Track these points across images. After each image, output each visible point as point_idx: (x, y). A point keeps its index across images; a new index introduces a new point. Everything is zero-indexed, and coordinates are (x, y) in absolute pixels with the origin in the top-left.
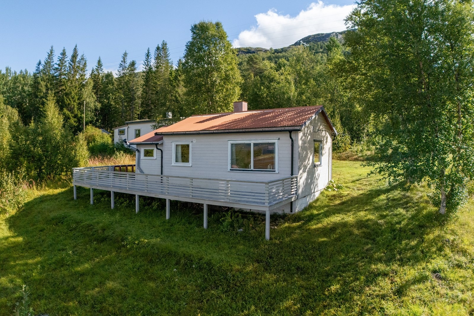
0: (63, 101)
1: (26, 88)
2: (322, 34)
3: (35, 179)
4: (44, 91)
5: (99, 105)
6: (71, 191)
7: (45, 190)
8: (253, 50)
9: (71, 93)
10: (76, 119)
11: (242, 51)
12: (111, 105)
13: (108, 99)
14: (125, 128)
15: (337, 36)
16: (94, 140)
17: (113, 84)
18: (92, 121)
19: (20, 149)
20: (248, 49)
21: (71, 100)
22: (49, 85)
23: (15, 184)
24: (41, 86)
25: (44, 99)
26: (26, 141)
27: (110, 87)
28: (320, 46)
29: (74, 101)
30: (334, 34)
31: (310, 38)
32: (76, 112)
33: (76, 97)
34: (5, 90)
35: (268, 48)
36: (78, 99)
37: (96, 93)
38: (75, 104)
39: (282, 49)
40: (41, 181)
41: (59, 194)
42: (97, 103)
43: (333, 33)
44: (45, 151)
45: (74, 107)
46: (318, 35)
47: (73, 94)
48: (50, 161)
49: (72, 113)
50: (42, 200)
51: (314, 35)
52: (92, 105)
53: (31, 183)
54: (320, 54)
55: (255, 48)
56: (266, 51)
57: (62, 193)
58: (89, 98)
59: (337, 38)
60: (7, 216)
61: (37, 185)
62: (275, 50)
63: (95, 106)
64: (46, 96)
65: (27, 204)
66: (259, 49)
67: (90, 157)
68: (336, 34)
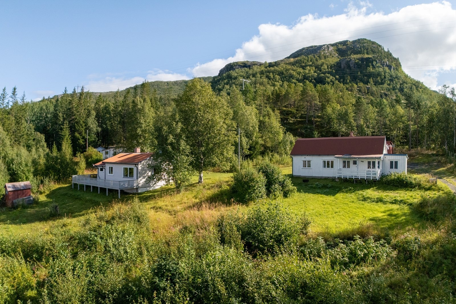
0: (75, 127)
1: (49, 116)
2: (315, 46)
3: (57, 180)
4: (62, 120)
5: (100, 129)
6: (72, 185)
7: (61, 185)
8: (249, 64)
9: (80, 122)
10: (83, 140)
11: (239, 65)
12: (108, 129)
13: (106, 124)
14: (108, 150)
15: (328, 48)
16: (91, 157)
17: (110, 114)
18: (95, 141)
19: (49, 166)
20: (245, 64)
21: (80, 126)
22: (65, 116)
23: (49, 182)
24: (59, 117)
25: (62, 126)
26: (53, 162)
27: (108, 116)
28: (310, 59)
29: (82, 127)
30: (326, 46)
31: (304, 51)
32: (84, 135)
33: (84, 125)
34: (34, 119)
35: (263, 62)
36: (85, 126)
37: (98, 121)
38: (83, 129)
39: (276, 62)
40: (59, 181)
41: (67, 186)
42: (98, 128)
43: (324, 45)
44: (62, 167)
45: (82, 131)
46: (312, 47)
47: (81, 122)
48: (64, 172)
49: (81, 136)
50: (60, 189)
51: (308, 47)
52: (95, 129)
53: (55, 181)
54: (308, 67)
55: (251, 62)
56: (261, 64)
57: (68, 186)
58: (93, 124)
59: (328, 50)
60: (46, 194)
61: (58, 183)
62: (269, 63)
63: (97, 130)
64: (63, 124)
65: (53, 190)
66: (254, 63)
67: (86, 169)
68: (327, 46)
